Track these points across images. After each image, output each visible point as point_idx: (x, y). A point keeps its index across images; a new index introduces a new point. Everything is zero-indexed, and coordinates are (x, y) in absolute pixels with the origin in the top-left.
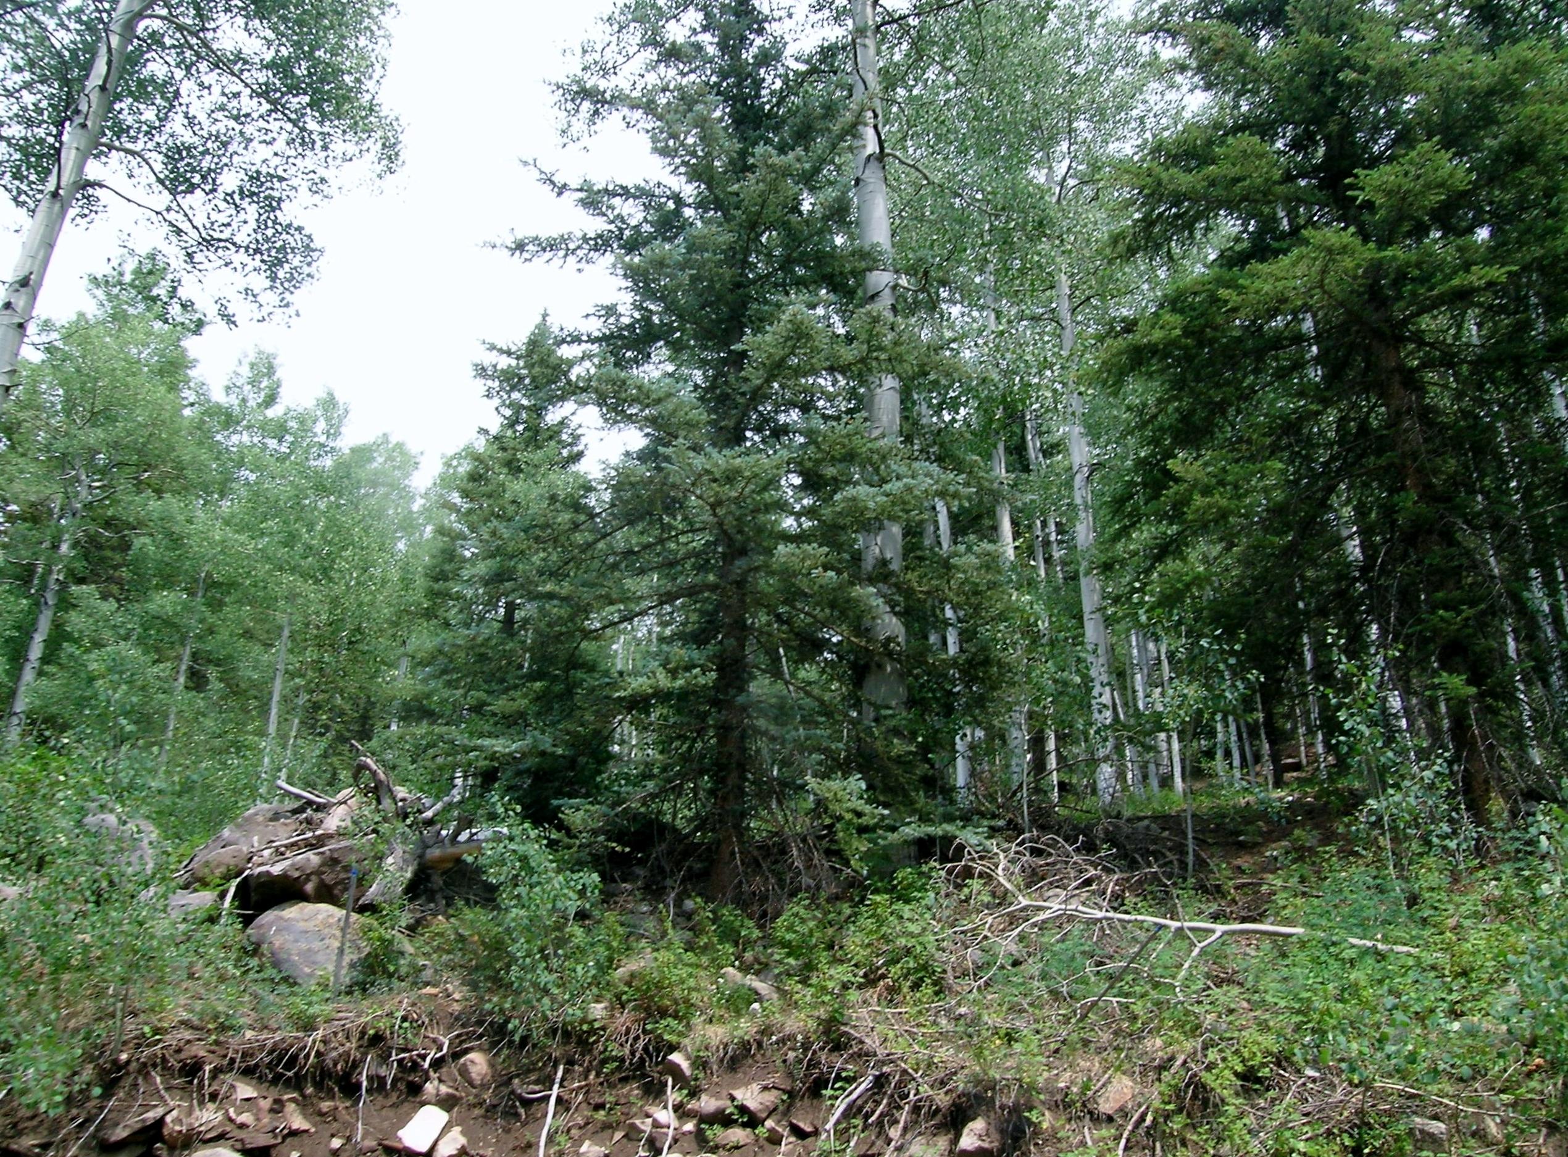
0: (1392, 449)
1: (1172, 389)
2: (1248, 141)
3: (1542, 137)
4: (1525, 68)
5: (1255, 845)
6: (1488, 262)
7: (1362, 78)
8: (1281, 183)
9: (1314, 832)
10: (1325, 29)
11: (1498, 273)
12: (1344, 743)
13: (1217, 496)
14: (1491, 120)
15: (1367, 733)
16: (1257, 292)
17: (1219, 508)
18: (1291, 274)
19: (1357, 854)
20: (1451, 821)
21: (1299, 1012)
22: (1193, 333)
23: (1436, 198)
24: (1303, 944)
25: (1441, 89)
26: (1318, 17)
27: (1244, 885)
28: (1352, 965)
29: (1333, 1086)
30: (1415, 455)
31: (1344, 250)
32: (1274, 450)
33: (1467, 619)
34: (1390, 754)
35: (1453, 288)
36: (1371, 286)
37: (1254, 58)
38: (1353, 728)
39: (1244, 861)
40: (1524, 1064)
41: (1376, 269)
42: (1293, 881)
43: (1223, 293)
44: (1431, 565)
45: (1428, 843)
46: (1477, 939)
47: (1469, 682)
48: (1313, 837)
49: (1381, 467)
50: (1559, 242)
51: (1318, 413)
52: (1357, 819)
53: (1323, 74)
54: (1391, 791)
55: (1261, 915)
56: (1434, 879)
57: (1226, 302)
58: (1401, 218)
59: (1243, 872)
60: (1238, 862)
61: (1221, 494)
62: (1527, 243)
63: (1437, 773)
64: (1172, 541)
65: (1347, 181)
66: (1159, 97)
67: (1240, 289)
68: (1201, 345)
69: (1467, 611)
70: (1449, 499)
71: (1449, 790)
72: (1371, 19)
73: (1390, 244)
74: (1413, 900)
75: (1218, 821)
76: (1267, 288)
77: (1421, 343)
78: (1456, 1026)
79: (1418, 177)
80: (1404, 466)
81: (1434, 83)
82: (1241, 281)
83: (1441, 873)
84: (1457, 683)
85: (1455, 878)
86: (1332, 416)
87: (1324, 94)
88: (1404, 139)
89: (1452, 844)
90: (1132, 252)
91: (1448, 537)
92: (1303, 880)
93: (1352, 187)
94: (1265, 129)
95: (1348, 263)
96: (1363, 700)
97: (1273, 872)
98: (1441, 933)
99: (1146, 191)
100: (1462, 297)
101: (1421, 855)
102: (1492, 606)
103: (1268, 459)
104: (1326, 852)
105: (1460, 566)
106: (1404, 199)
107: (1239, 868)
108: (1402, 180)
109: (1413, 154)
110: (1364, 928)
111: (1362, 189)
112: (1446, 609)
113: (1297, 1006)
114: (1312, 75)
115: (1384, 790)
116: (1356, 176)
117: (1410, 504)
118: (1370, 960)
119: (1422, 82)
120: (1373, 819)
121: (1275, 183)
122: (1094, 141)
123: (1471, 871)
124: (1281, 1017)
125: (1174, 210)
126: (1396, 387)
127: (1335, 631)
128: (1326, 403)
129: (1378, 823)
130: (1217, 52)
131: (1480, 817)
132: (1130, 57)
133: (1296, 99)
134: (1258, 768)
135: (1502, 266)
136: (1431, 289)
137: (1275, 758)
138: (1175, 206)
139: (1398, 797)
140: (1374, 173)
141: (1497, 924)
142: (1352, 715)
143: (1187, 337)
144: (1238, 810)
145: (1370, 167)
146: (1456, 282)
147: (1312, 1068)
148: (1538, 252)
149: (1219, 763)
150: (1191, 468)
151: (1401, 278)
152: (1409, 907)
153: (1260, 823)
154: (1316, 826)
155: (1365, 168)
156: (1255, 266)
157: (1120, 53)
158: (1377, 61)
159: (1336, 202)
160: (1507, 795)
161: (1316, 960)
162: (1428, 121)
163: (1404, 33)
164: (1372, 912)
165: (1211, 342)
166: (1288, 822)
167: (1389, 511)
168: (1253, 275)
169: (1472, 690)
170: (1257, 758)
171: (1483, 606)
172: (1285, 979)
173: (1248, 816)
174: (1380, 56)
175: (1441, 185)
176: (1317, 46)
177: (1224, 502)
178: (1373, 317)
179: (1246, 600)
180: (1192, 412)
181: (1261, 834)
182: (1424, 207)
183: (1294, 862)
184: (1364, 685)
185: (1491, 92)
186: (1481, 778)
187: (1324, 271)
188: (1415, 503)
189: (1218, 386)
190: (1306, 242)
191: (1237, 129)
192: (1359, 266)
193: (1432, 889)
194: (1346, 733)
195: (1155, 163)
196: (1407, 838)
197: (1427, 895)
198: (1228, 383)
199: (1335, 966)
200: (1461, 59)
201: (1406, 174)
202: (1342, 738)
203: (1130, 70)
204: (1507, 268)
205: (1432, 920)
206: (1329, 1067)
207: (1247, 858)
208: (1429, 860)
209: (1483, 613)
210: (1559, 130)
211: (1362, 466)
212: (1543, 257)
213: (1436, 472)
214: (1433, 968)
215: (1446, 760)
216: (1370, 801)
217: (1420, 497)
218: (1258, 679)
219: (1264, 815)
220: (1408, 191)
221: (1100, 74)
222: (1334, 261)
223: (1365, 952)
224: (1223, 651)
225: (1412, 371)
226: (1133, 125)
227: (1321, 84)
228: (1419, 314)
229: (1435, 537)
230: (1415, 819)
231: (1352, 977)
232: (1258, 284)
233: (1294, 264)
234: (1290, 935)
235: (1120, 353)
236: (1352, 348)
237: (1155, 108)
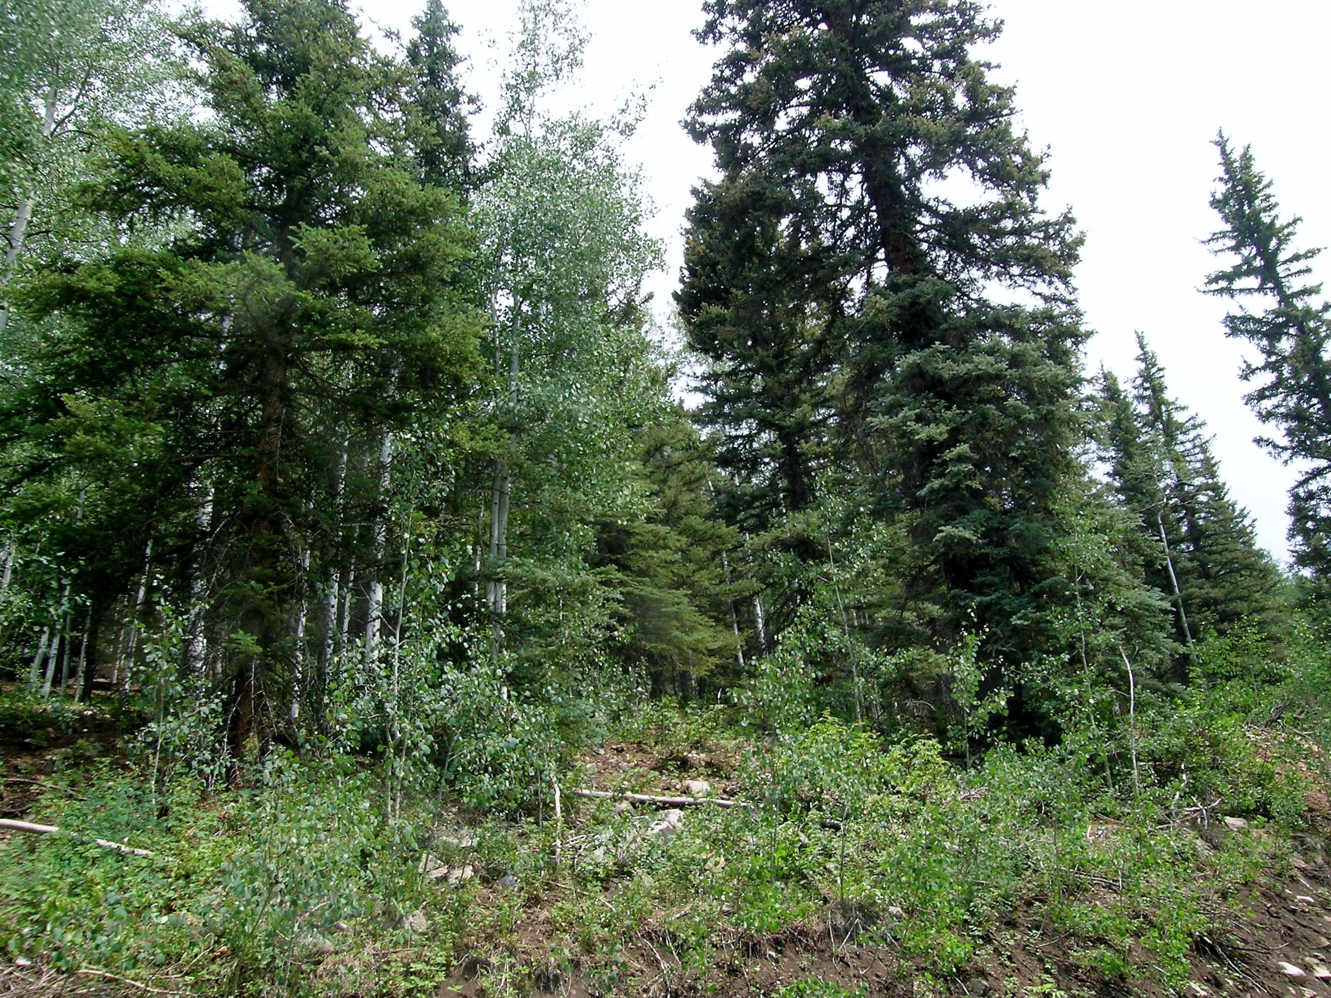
0: (255, 445)
1: (91, 335)
2: (230, 163)
3: (433, 259)
4: (438, 205)
5: (39, 748)
6: (369, 331)
7: (331, 158)
8: (242, 207)
9: (96, 744)
10: (319, 108)
11: (373, 341)
12: (143, 672)
13: (98, 437)
14: (405, 231)
15: (165, 667)
16: (191, 283)
17: (97, 448)
18: (223, 280)
19: (126, 768)
20: (213, 750)
21: (30, 904)
22: (125, 295)
23: (350, 269)
24: (53, 841)
25: (382, 193)
26: (317, 97)
27: (15, 783)
28: (93, 863)
29: (39, 973)
30: (271, 455)
31: (270, 278)
32: (161, 417)
33: (271, 593)
34: (179, 688)
35: (340, 340)
36: (282, 315)
37: (258, 102)
38: (154, 661)
39: (23, 762)
40: (212, 951)
41: (289, 302)
42: (62, 785)
43: (162, 272)
44: (256, 544)
45: (189, 766)
46: (206, 848)
47: (258, 643)
48: (95, 748)
49: (243, 457)
50: (419, 336)
51: (207, 398)
52: (135, 738)
53: (306, 140)
54: (170, 718)
55: (23, 812)
56: (185, 796)
57: (163, 280)
58: (321, 273)
59: (19, 771)
60: (18, 761)
61: (102, 437)
62: (401, 330)
63: (213, 711)
64: (46, 464)
65: (291, 227)
66: (175, 95)
67: (177, 274)
68: (130, 307)
69: (273, 587)
70: (286, 497)
71: (218, 725)
72: (353, 120)
73: (306, 289)
74: (164, 811)
75: (10, 722)
76: (200, 283)
77: (305, 372)
78: (165, 919)
79: (343, 248)
80: (261, 462)
81: (378, 187)
82: (180, 269)
83: (193, 791)
84: (248, 641)
85: (204, 797)
86: (219, 404)
87: (300, 156)
88: (345, 217)
89: (207, 770)
90: (97, 206)
91: (276, 526)
92: (73, 784)
93: (295, 234)
94: (247, 160)
95: (270, 289)
96: (170, 639)
97: (48, 774)
98: (178, 841)
99: (128, 162)
100: (344, 349)
101: (181, 774)
102: (292, 588)
103: (153, 420)
104: (102, 763)
105: (278, 551)
106: (327, 259)
107: (16, 767)
108: (331, 244)
109: (346, 229)
110: (114, 830)
111: (301, 239)
112: (258, 581)
113: (29, 898)
114: (297, 137)
115: (165, 716)
116: (299, 227)
117: (255, 492)
118: (110, 860)
119: (370, 182)
120: (150, 739)
121: (238, 204)
122: (105, 102)
123: (218, 792)
124: (10, 908)
125: (147, 189)
126: (274, 399)
127: (162, 577)
128: (217, 392)
129: (153, 744)
130: (232, 82)
131: (236, 750)
132: (162, 52)
133: (278, 149)
134: (71, 682)
135: (378, 337)
136: (324, 334)
137: (89, 675)
138: (149, 186)
139: (174, 724)
140: (313, 231)
141: (224, 837)
142: (157, 650)
143: (118, 296)
144: (33, 716)
145: (312, 226)
146: (343, 336)
147: (25, 957)
148: (405, 338)
149: (34, 671)
150: (83, 407)
151: (306, 317)
152: (159, 817)
153: (50, 729)
154: (100, 739)
155: (308, 224)
156: (196, 261)
157: (156, 43)
158: (346, 151)
159: (279, 240)
160: (261, 735)
161: (61, 858)
162: (364, 211)
163: (372, 142)
164: (126, 817)
165: (139, 309)
166: (75, 731)
167: (239, 492)
168: (191, 267)
169: (259, 649)
170: (73, 673)
171: (285, 586)
172: (27, 873)
173: (41, 721)
174: (349, 149)
175: (357, 261)
176: (307, 117)
177: (102, 444)
178: (276, 338)
179: (97, 532)
180: (103, 361)
181: (48, 739)
182: (340, 272)
183: (68, 767)
184: (173, 627)
185: (412, 212)
186: (245, 721)
187: (249, 288)
188: (260, 492)
189: (132, 345)
190: (243, 260)
191: (223, 149)
192: (277, 295)
193: (182, 804)
194: (147, 665)
195: (145, 143)
196: (175, 759)
197: (175, 809)
198: (142, 347)
199: (77, 862)
200: (402, 178)
201: (335, 243)
202: (142, 668)
203: (158, 61)
204: (380, 340)
205: (174, 830)
206: (42, 956)
207: (29, 760)
208: (186, 780)
209: (285, 592)
210: (445, 260)
211: (230, 451)
212: (407, 342)
213: (282, 473)
214: (163, 869)
215: (222, 701)
216: (152, 725)
217: (265, 488)
218: (84, 602)
219: (54, 723)
220: (332, 255)
221: (131, 50)
222: (260, 284)
223: (109, 852)
224: (60, 572)
225: (291, 391)
226: (144, 106)
227: (301, 148)
228: (310, 349)
229: (266, 523)
230: (185, 745)
231: (90, 874)
232: (194, 277)
233: (228, 273)
234: (42, 833)
235: (53, 287)
236: (251, 356)
237: (168, 103)
